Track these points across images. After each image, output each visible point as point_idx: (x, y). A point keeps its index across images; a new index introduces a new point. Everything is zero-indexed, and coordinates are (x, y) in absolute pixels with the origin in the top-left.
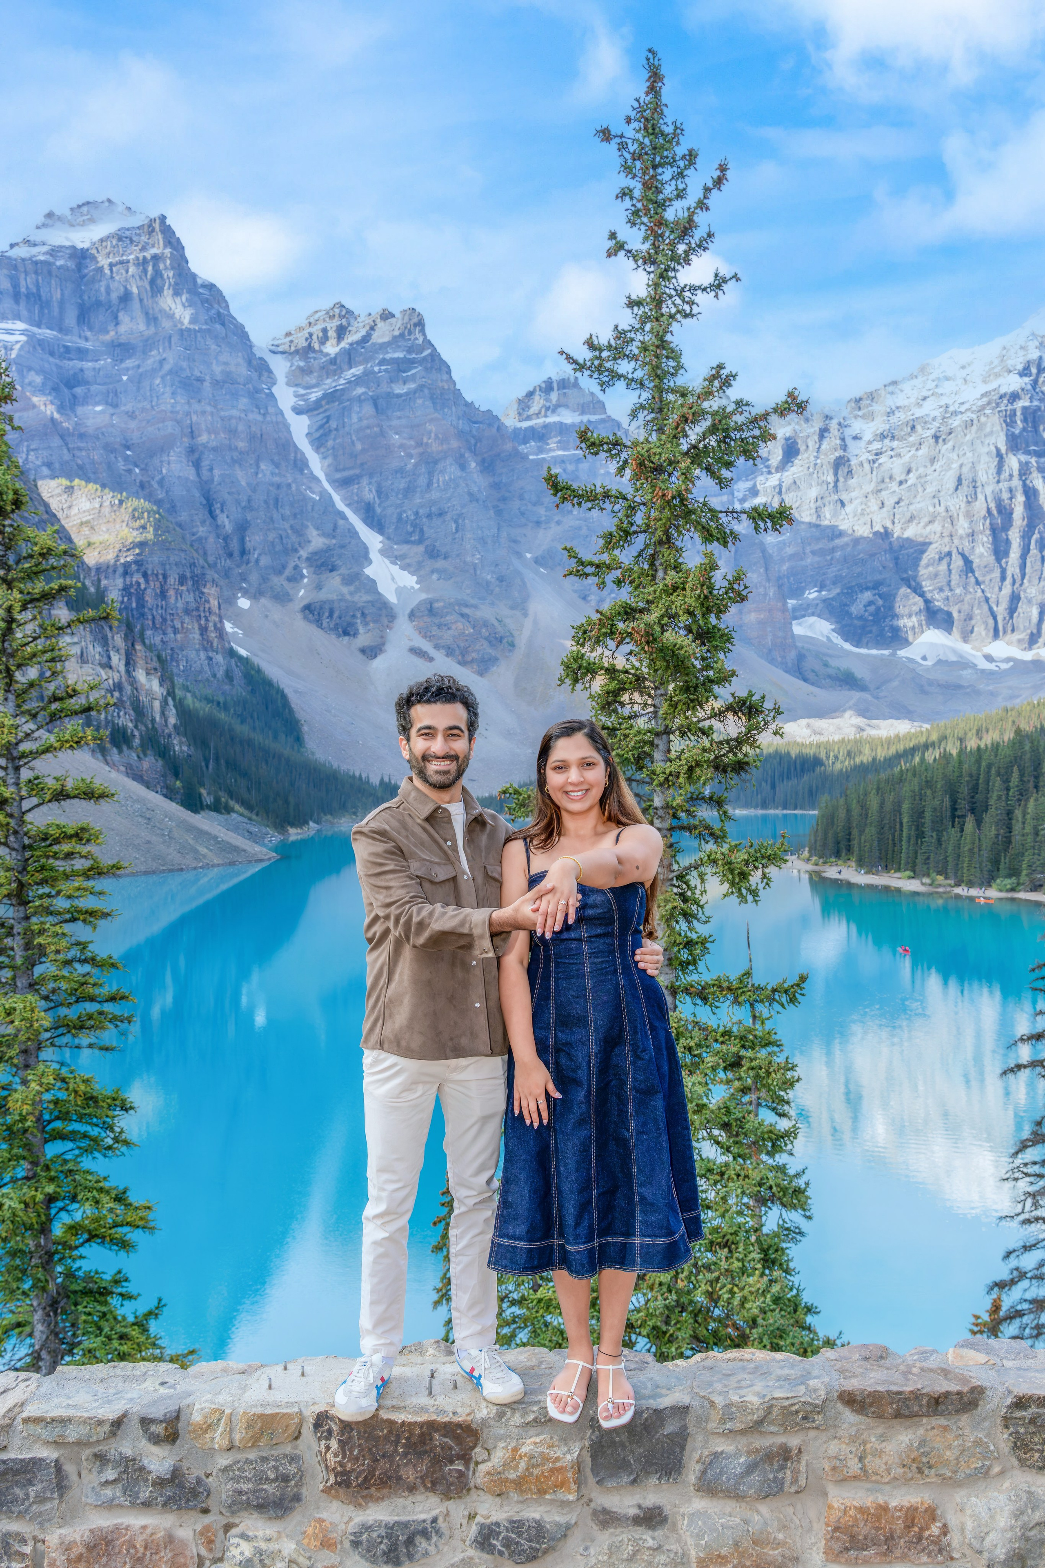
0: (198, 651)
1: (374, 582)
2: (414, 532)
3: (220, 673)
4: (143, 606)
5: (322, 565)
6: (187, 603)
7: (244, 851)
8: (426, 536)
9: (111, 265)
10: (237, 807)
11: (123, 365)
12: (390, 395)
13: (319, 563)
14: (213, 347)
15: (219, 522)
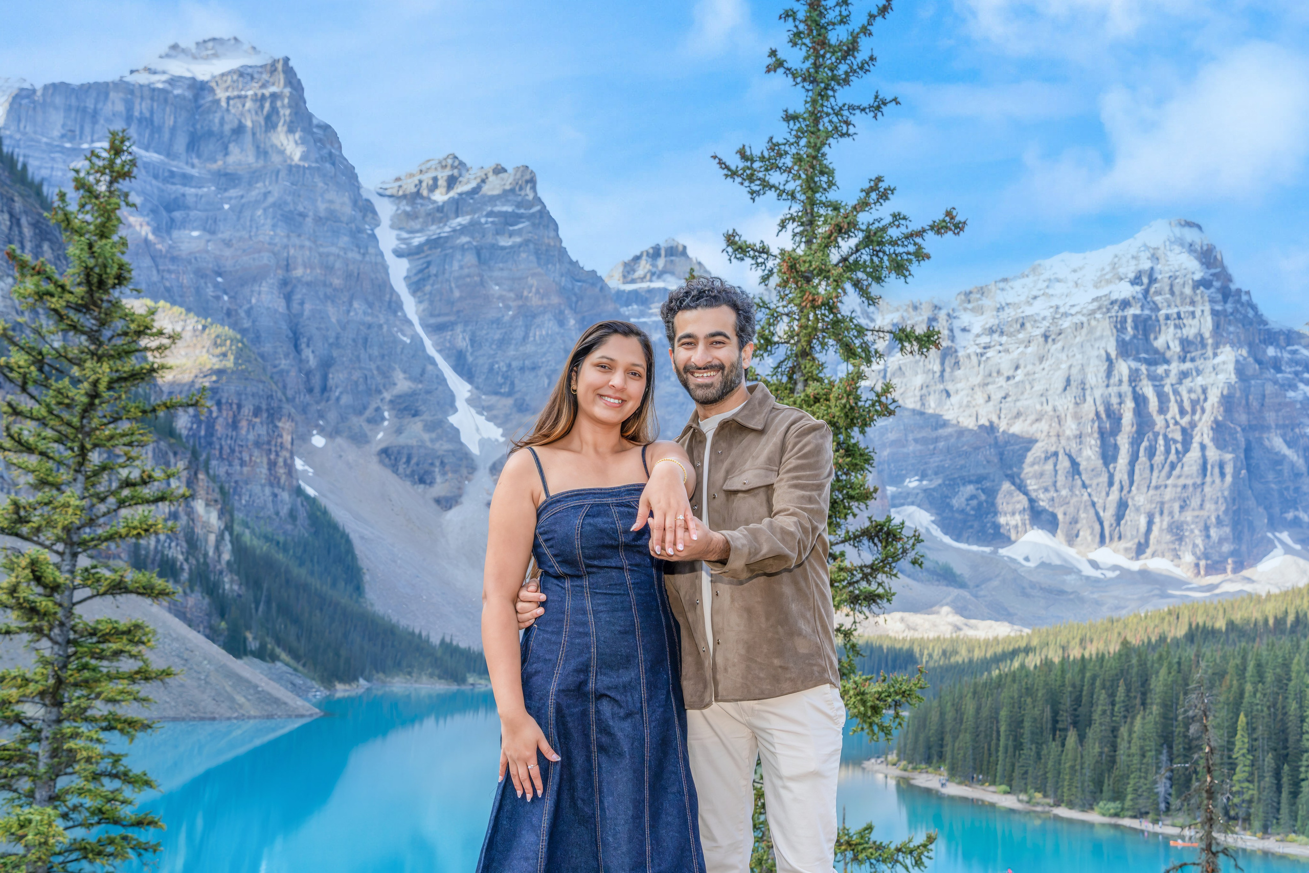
0: (263, 486)
1: (457, 431)
2: (504, 383)
3: (284, 512)
4: (212, 435)
5: (406, 409)
6: (259, 435)
7: (285, 703)
8: (517, 389)
9: (229, 99)
10: (284, 656)
11: (227, 194)
12: (494, 247)
13: (402, 406)
14: (321, 184)
15: (304, 357)
